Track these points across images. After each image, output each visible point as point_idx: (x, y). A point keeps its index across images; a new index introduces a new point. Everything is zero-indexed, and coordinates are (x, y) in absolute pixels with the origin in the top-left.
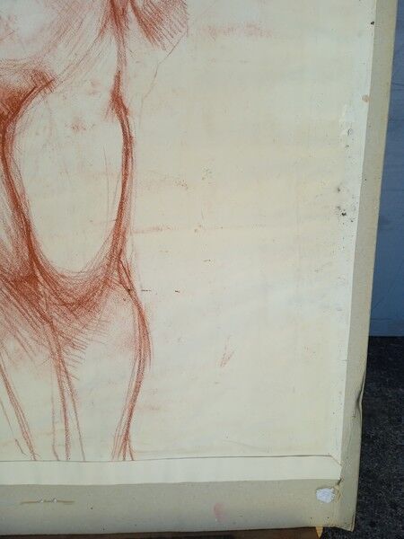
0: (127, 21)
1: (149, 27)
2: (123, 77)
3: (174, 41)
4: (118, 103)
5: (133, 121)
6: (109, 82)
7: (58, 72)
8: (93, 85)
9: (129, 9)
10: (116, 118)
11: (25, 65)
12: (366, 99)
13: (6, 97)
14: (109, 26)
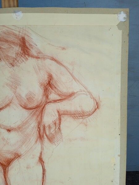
0: (44, 138)
1: (51, 140)
2: (43, 153)
3: (58, 143)
4: (41, 160)
5: (46, 165)
6: (38, 155)
7: (22, 153)
8: (33, 155)
9: (45, 135)
10: (40, 164)
11: (12, 152)
12: (119, 156)
13: (6, 160)
14: (38, 140)
